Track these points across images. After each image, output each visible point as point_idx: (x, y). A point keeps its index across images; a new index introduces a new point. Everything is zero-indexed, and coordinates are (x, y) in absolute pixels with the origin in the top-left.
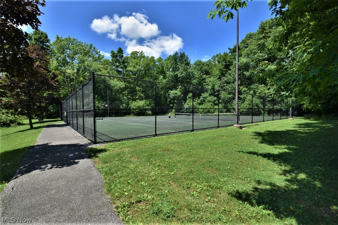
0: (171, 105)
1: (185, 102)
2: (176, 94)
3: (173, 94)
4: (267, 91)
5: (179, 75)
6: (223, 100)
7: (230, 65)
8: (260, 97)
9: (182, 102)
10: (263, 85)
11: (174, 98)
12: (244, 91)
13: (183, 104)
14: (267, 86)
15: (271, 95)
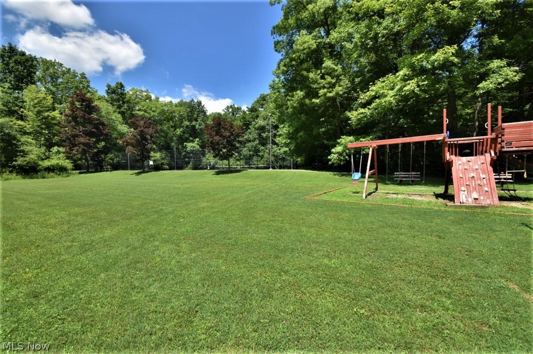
0: (187, 159)
1: (204, 156)
2: (194, 147)
3: (191, 147)
4: (279, 151)
5: (197, 126)
6: (244, 156)
7: (249, 124)
8: (274, 155)
9: (200, 157)
10: (275, 146)
11: (192, 152)
12: (262, 150)
13: (202, 158)
14: (278, 147)
15: (281, 154)
